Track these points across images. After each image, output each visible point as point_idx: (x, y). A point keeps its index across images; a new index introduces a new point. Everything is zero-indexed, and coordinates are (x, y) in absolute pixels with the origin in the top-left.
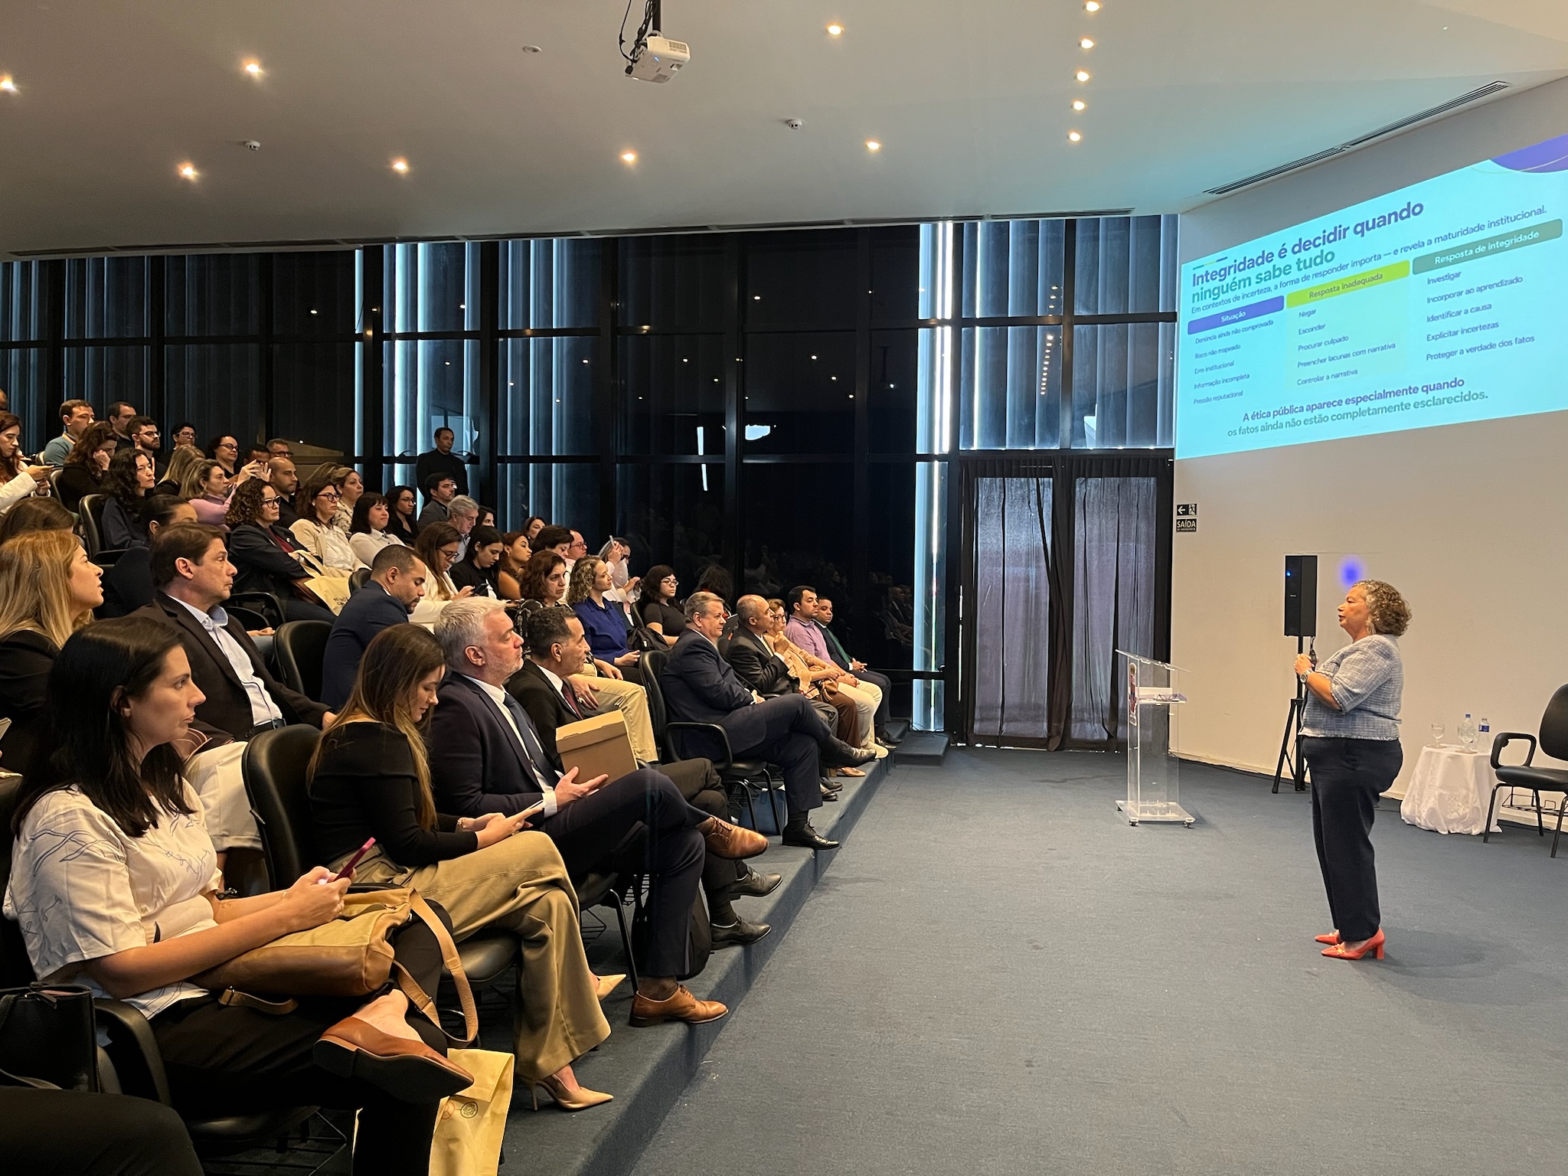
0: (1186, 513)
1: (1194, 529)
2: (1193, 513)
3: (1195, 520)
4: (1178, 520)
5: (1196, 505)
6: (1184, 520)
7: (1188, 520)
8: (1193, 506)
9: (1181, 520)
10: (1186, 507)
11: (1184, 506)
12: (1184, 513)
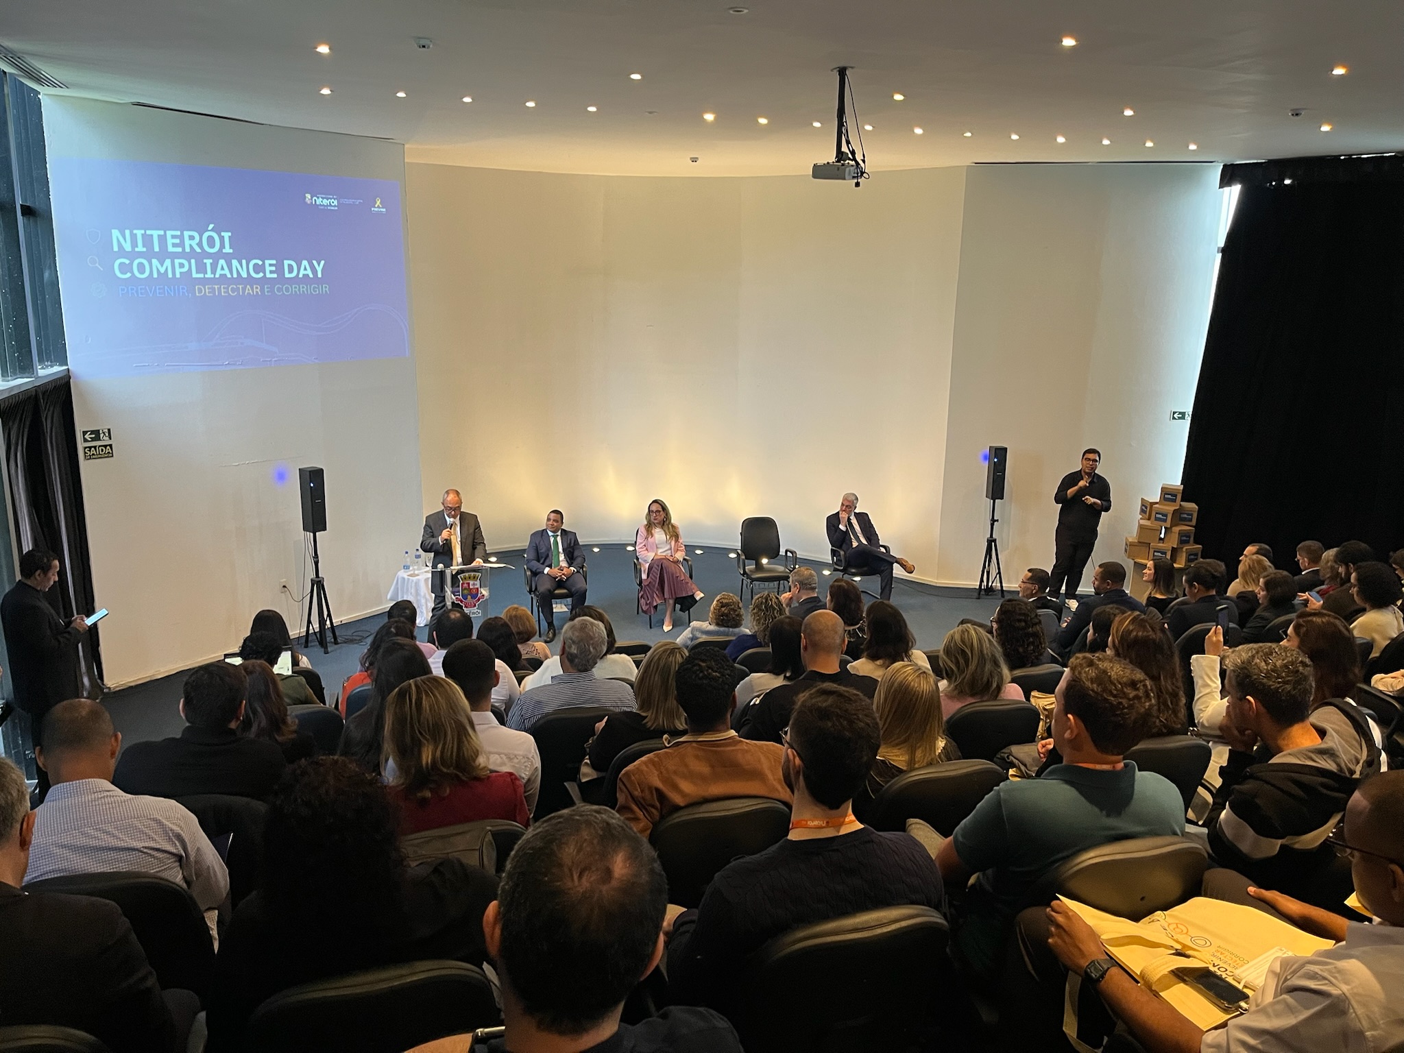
0: (97, 438)
1: (110, 455)
2: (108, 438)
3: (111, 446)
4: (86, 448)
5: (109, 430)
6: (95, 447)
7: (100, 446)
8: (107, 431)
9: (90, 448)
10: (96, 435)
11: (92, 432)
12: (93, 440)
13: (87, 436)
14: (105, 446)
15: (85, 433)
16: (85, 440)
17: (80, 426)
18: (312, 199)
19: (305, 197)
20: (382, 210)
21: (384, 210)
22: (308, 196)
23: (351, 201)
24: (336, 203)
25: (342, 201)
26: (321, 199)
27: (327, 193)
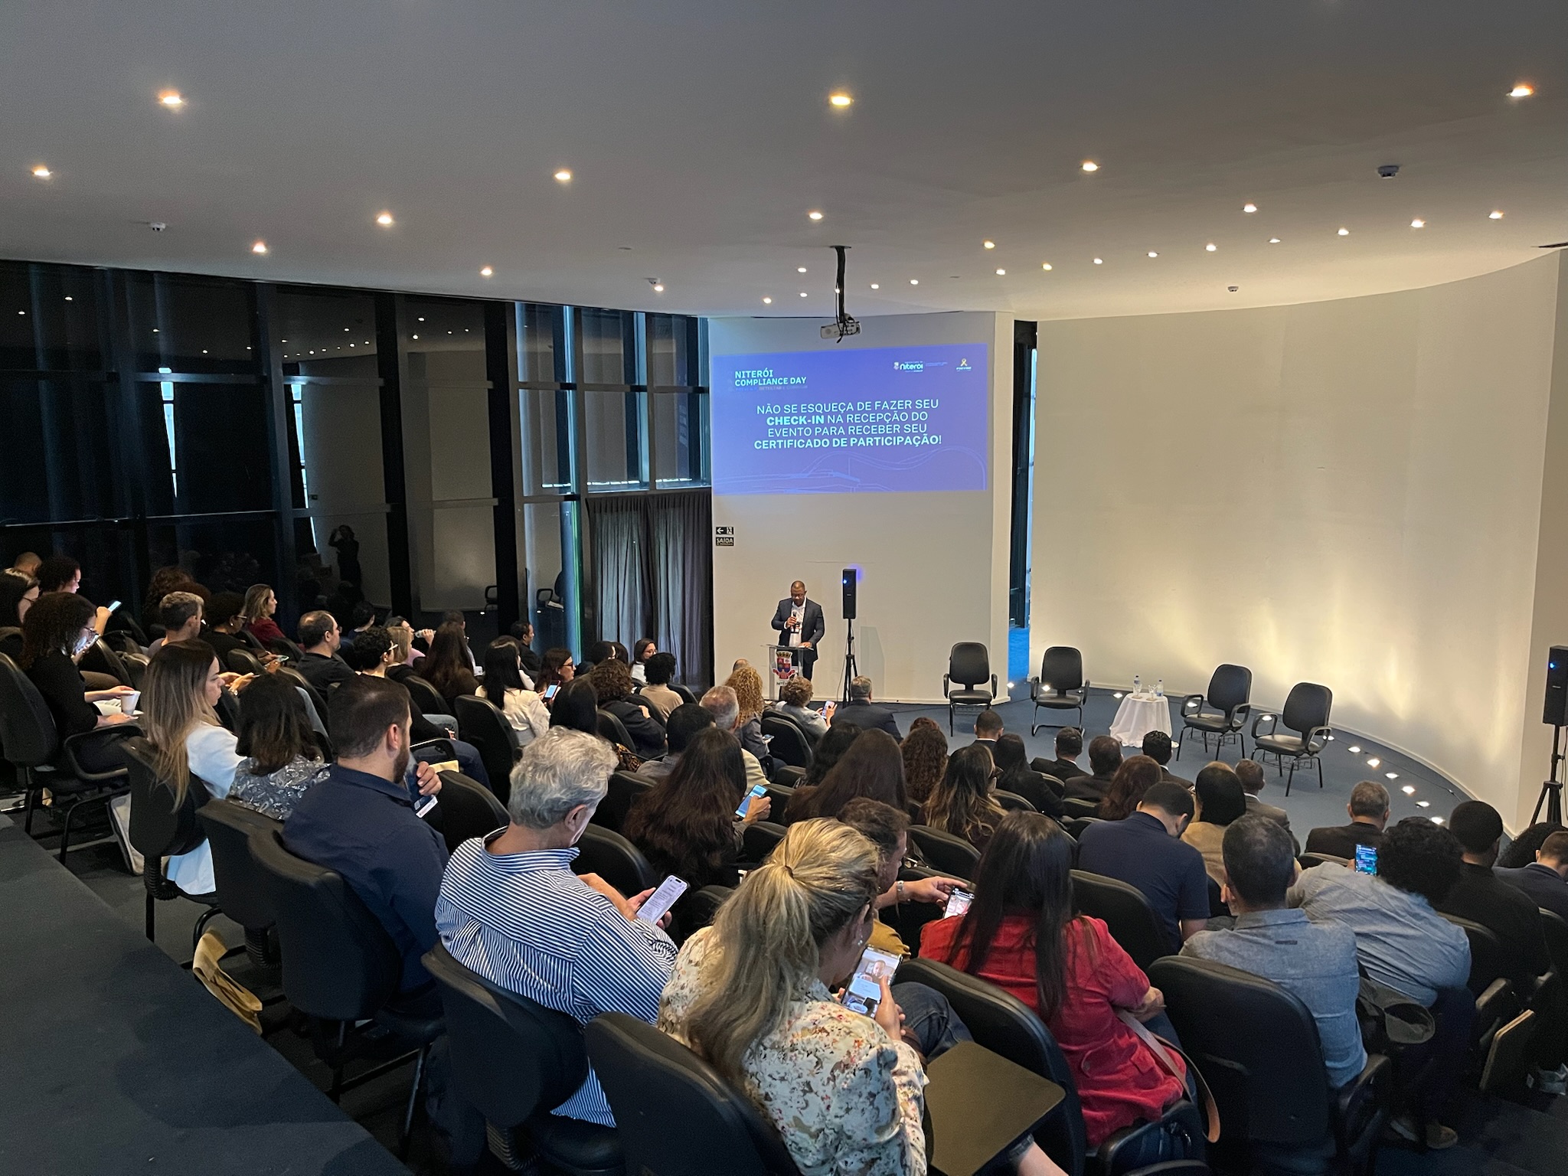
1: (731, 544)
2: (730, 534)
3: (732, 538)
4: (717, 538)
5: (733, 528)
6: (723, 538)
7: (726, 538)
8: (730, 529)
9: (720, 538)
10: (724, 529)
11: (722, 528)
12: (722, 533)
13: (719, 531)
14: (729, 538)
15: (717, 528)
16: (717, 533)
17: (715, 523)
18: (899, 365)
19: (894, 365)
20: (967, 368)
21: (970, 368)
22: (897, 364)
23: (936, 364)
24: (922, 366)
25: (928, 365)
26: (908, 365)
27: (912, 361)
